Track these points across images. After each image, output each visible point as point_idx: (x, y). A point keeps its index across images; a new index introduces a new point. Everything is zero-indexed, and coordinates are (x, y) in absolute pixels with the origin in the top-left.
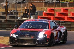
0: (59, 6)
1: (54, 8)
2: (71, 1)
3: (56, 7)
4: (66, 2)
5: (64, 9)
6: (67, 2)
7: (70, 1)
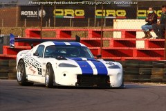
0: (52, 25)
1: (40, 30)
2: (79, 15)
3: (45, 26)
4: (68, 15)
5: (62, 32)
6: (70, 15)
7: (77, 15)
